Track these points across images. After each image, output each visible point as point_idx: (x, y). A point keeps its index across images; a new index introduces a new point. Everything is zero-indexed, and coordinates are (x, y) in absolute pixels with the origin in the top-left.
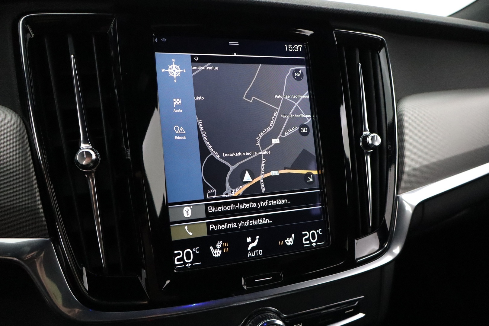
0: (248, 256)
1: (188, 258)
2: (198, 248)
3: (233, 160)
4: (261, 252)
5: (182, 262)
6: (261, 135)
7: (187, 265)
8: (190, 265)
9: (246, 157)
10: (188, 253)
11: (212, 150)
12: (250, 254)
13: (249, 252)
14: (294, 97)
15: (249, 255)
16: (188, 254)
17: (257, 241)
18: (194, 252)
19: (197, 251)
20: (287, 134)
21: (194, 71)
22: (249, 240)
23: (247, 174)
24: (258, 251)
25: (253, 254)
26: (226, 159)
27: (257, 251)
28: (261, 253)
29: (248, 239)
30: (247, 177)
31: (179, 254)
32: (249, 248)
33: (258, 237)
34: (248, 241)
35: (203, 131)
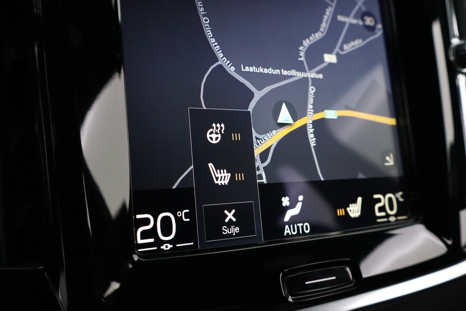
0: (285, 234)
1: (167, 231)
2: (188, 211)
4: (307, 226)
5: (152, 240)
7: (163, 247)
8: (170, 246)
10: (166, 221)
12: (287, 230)
13: (287, 227)
15: (286, 232)
16: (166, 223)
17: (299, 205)
18: (179, 220)
19: (185, 218)
22: (286, 201)
24: (302, 224)
25: (294, 231)
27: (300, 225)
28: (307, 229)
29: (283, 199)
31: (146, 222)
32: (287, 218)
33: (301, 198)
34: (284, 204)
35: (204, 16)
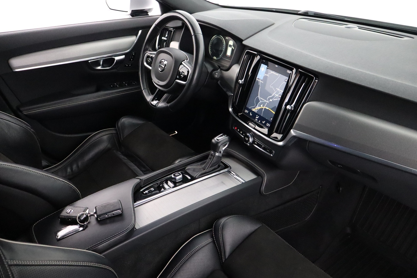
3: (261, 100)
6: (269, 97)
9: (264, 101)
11: (259, 95)
14: (281, 91)
20: (274, 100)
21: (265, 75)
23: (262, 105)
26: (260, 99)
30: (262, 106)
